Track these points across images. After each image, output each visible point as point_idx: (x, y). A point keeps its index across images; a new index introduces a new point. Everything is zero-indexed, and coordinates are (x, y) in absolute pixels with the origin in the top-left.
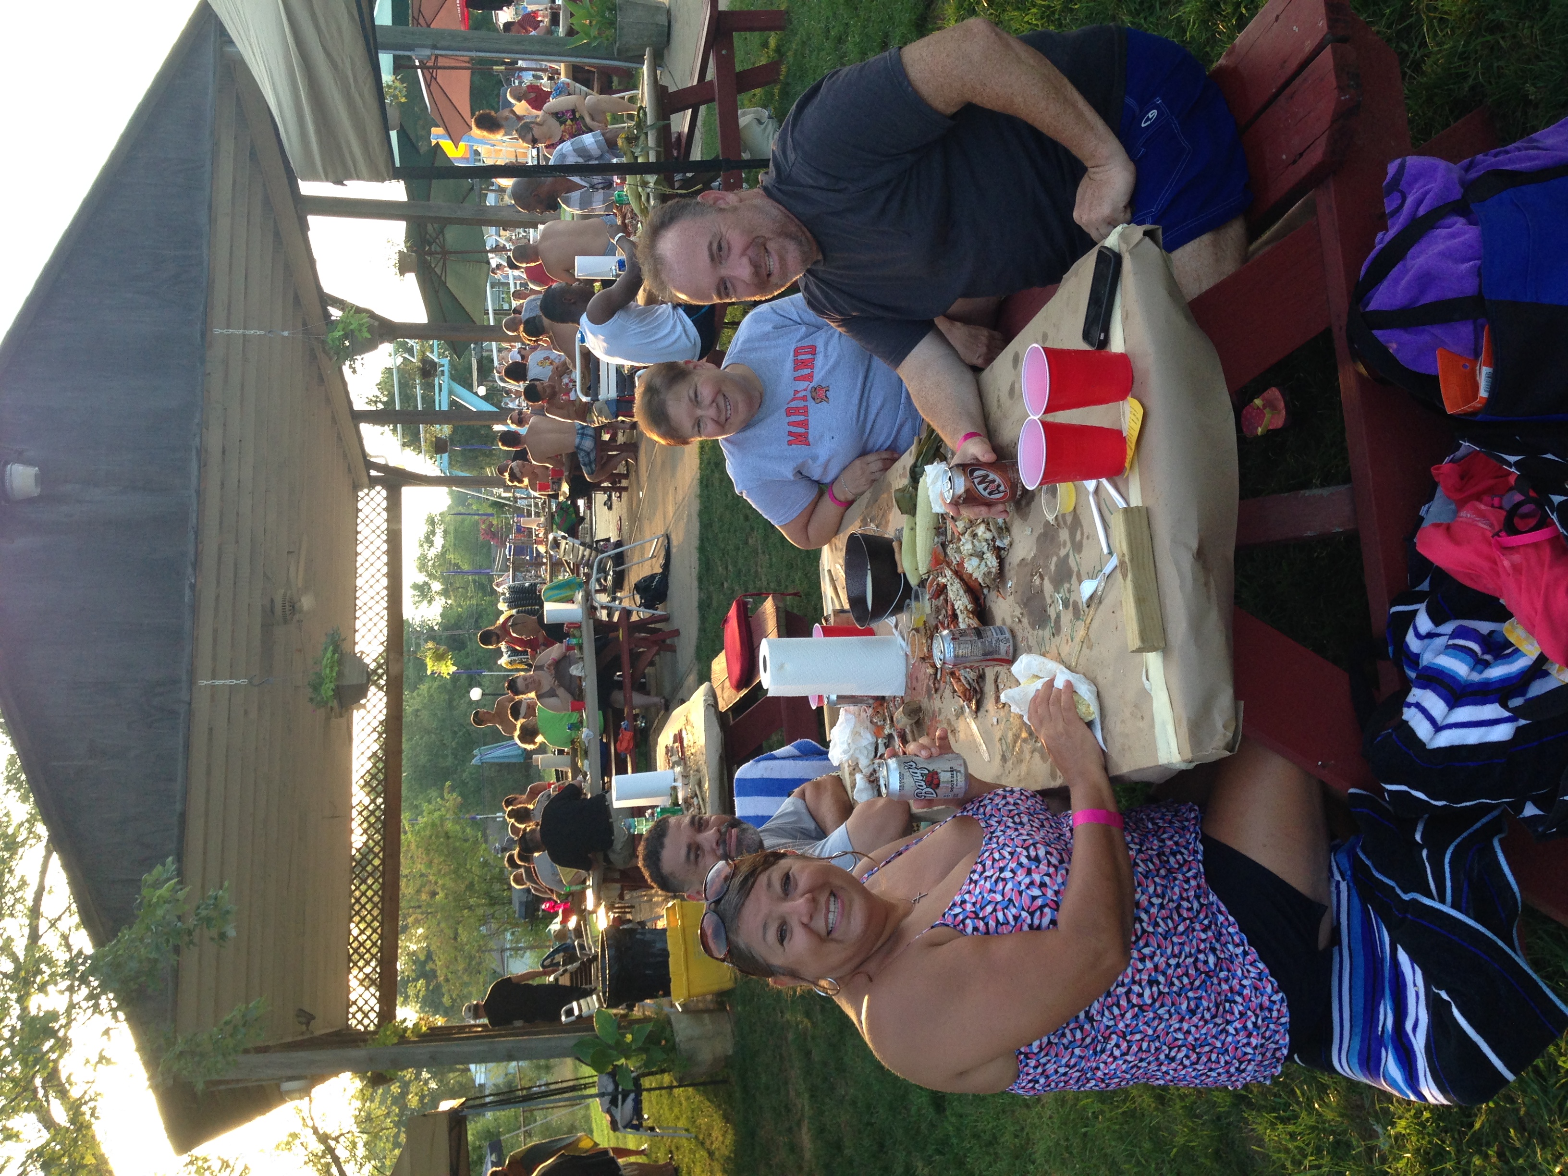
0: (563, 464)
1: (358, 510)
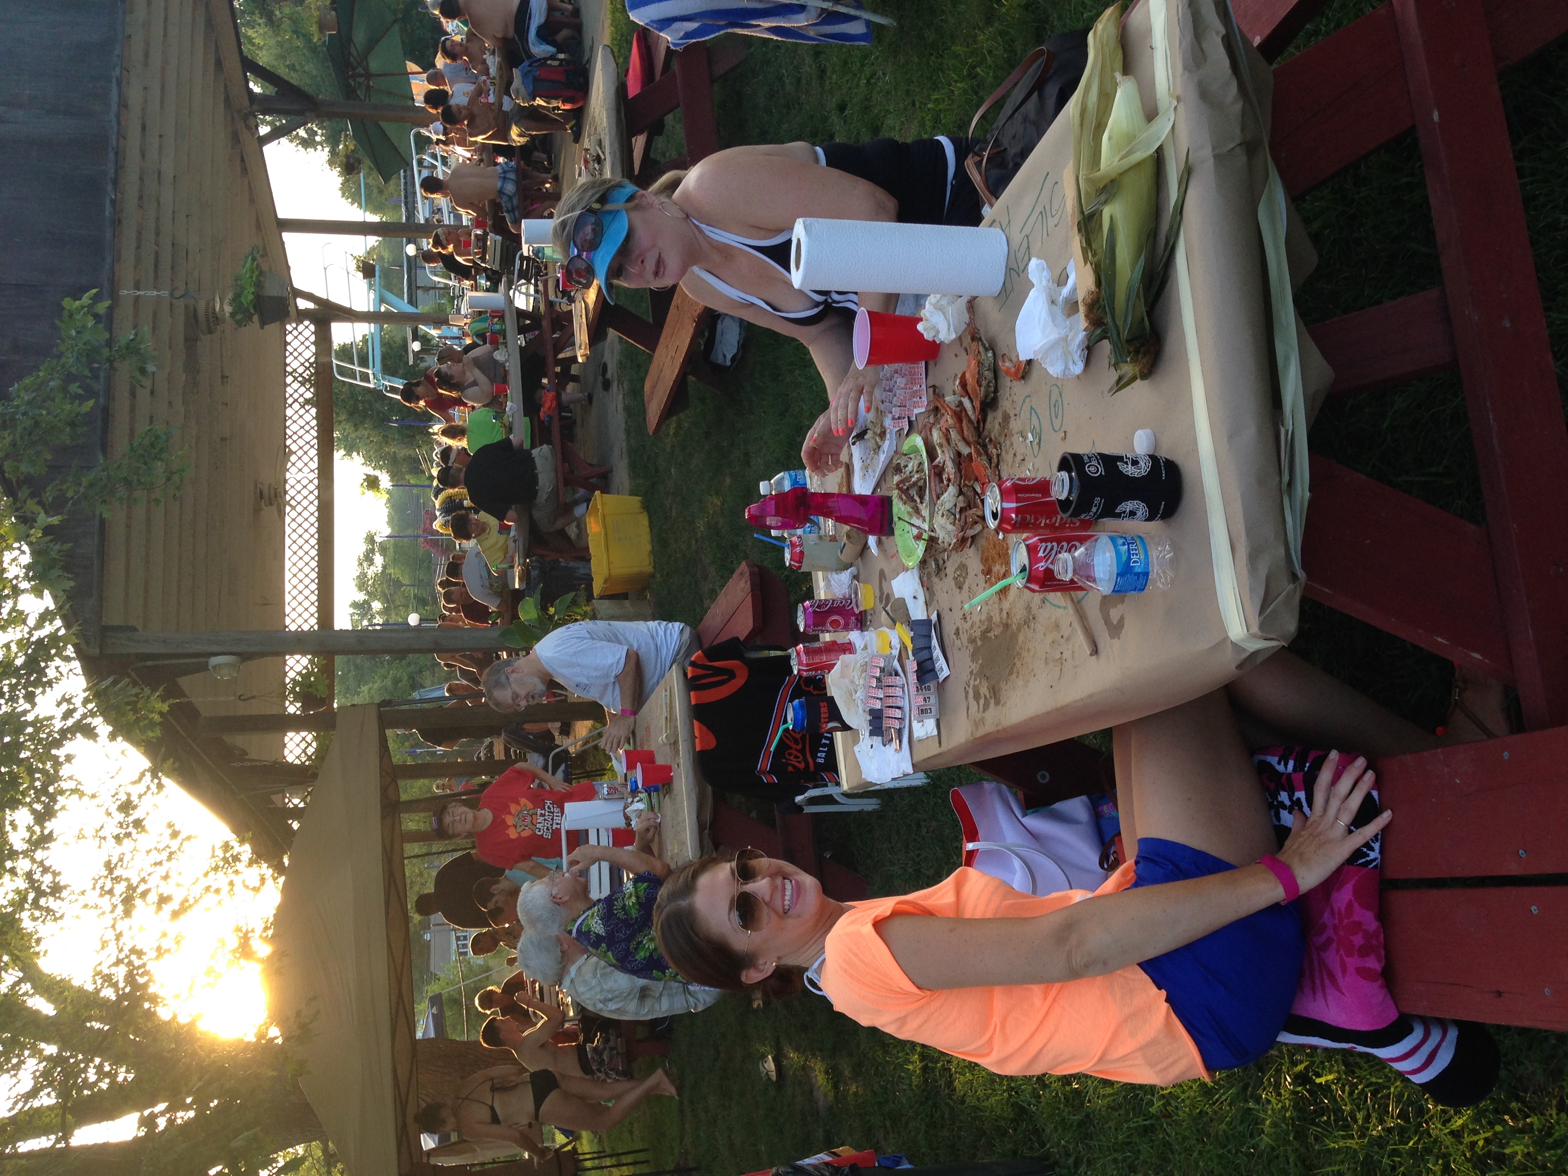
0: (487, 214)
1: (286, 344)
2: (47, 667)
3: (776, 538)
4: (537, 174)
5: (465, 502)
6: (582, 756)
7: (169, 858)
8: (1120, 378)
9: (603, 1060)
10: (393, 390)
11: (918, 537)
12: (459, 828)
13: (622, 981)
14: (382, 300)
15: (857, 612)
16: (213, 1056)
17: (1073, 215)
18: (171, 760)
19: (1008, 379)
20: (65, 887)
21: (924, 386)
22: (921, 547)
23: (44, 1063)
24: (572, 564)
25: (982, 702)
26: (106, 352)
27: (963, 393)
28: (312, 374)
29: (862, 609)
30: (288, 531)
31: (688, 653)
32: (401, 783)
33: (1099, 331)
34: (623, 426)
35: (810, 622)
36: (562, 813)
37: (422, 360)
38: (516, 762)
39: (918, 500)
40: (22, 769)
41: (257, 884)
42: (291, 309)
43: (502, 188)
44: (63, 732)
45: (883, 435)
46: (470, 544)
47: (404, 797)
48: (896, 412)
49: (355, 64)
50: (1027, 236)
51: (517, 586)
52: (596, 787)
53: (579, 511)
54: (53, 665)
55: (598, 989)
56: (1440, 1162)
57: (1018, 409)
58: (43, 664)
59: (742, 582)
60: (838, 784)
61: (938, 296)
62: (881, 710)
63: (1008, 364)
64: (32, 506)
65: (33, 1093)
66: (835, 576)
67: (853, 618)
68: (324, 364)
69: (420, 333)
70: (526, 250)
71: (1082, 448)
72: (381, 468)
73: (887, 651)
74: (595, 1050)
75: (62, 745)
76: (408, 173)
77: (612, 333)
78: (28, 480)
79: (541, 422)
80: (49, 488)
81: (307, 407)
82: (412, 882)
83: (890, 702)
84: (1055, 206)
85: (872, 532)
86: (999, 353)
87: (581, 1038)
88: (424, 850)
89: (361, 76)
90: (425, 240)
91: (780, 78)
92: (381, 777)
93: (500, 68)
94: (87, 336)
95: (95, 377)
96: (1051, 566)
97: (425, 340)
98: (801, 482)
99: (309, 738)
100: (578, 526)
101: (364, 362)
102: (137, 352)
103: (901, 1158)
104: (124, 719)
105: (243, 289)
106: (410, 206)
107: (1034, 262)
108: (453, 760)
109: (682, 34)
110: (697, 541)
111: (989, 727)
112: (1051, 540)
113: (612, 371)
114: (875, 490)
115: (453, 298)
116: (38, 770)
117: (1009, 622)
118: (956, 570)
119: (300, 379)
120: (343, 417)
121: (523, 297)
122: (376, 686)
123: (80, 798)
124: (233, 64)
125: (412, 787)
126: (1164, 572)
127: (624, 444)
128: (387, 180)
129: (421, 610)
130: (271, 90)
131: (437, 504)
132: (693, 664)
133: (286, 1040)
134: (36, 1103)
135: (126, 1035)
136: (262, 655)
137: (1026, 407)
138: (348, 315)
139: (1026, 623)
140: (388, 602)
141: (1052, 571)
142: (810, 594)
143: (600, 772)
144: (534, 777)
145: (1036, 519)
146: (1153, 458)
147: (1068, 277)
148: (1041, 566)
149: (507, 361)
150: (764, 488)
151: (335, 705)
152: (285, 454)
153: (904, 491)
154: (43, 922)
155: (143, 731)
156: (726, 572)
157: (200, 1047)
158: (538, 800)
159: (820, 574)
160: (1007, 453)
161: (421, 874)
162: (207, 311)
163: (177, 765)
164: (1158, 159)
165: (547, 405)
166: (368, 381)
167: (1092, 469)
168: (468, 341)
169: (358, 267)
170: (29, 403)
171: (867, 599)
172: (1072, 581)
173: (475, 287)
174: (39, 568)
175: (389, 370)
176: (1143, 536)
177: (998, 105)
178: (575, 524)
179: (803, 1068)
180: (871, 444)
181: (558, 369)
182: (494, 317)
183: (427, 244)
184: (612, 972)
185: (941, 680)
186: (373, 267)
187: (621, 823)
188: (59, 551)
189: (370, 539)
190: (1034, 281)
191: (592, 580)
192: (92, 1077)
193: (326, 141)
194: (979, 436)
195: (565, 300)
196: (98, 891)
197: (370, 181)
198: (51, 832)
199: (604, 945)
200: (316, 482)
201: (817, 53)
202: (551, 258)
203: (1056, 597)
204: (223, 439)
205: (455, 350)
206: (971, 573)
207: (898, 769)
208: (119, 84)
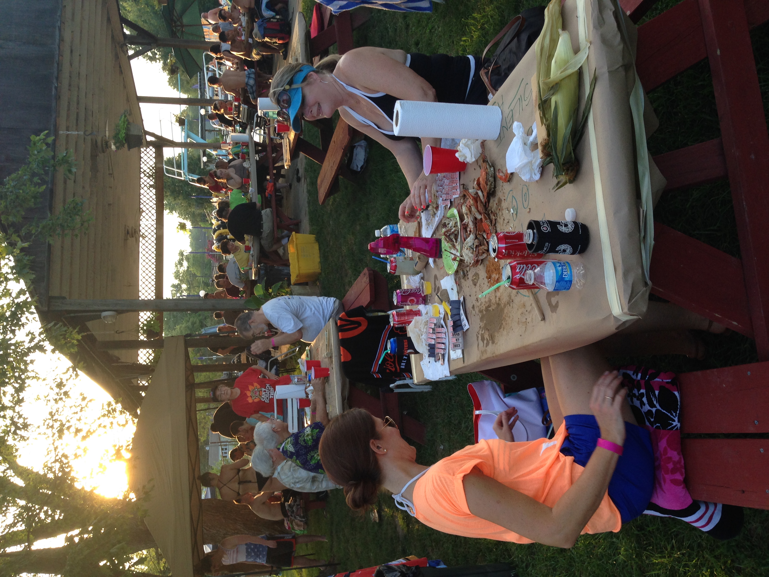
1: (141, 158)
2: (21, 317)
3: (383, 258)
4: (265, 75)
5: (228, 236)
6: (284, 362)
7: (81, 410)
8: (558, 183)
9: (293, 511)
10: (193, 181)
11: (454, 259)
12: (224, 397)
13: (303, 473)
14: (188, 136)
15: (423, 295)
16: (102, 507)
17: (536, 99)
18: (82, 362)
19: (501, 182)
20: (30, 425)
21: (458, 184)
22: (456, 264)
23: (19, 509)
24: (280, 268)
25: (485, 342)
26: (52, 162)
27: (478, 188)
28: (153, 173)
29: (425, 294)
30: (141, 250)
31: (338, 313)
32: (195, 374)
33: (548, 159)
34: (307, 200)
35: (400, 300)
36: (275, 390)
37: (208, 166)
38: (252, 365)
39: (455, 241)
40: (9, 367)
41: (124, 423)
42: (144, 141)
43: (248, 82)
44: (29, 349)
45: (437, 208)
46: (230, 257)
47: (197, 381)
48: (444, 196)
49: (176, 20)
50: (512, 110)
51: (253, 278)
52: (291, 378)
53: (284, 241)
54: (24, 316)
55: (292, 477)
56: (709, 570)
57: (506, 197)
58: (19, 316)
59: (365, 278)
60: (412, 378)
61: (466, 140)
62: (434, 345)
63: (501, 174)
64: (15, 238)
65: (14, 524)
66: (412, 277)
67: (421, 299)
68: (159, 168)
69: (207, 153)
70: (260, 113)
71: (538, 218)
72: (187, 219)
73: (438, 315)
74: (289, 505)
75: (29, 355)
76: (202, 74)
77: (302, 154)
78: (13, 225)
79: (266, 198)
80: (24, 229)
81: (151, 189)
82: (200, 422)
83: (439, 341)
84: (526, 96)
85: (431, 256)
86: (497, 168)
87: (283, 499)
88: (206, 407)
89: (179, 26)
90: (209, 108)
91: (386, 29)
92: (186, 371)
93: (248, 23)
94: (42, 154)
95: (46, 173)
96: (523, 277)
97: (209, 156)
98: (396, 230)
99: (150, 351)
100: (284, 249)
101: (179, 167)
102: (67, 162)
103: (440, 561)
104: (59, 343)
105: (120, 131)
106: (202, 90)
107: (515, 124)
108: (221, 363)
109: (338, 7)
110: (342, 257)
111: (488, 355)
112: (523, 263)
113: (301, 172)
114: (433, 235)
115: (223, 136)
116: (17, 368)
117: (500, 303)
118: (473, 276)
119: (147, 175)
120: (168, 194)
121: (258, 136)
122: (183, 326)
123: (38, 380)
124: (116, 19)
125: (201, 376)
126: (580, 281)
127: (307, 209)
128: (191, 77)
129: (206, 289)
130: (135, 33)
131: (214, 237)
132: (340, 319)
133: (138, 500)
134: (15, 529)
135: (60, 496)
136: (127, 311)
137: (510, 196)
138: (172, 144)
139: (509, 303)
140: (190, 285)
141: (523, 279)
142: (398, 285)
143: (293, 370)
144: (261, 372)
145: (515, 252)
146: (575, 223)
147: (532, 131)
148: (518, 276)
149: (250, 167)
150: (377, 233)
151: (163, 335)
152: (140, 212)
153: (448, 236)
154: (19, 441)
155: (68, 348)
156: (357, 273)
157: (96, 503)
158: (262, 384)
159: (404, 276)
160: (500, 218)
161: (205, 418)
162: (102, 142)
163: (85, 365)
164: (580, 73)
165: (269, 189)
166: (181, 176)
167: (545, 229)
168: (231, 157)
169: (177, 120)
170: (14, 187)
171: (428, 289)
172: (533, 284)
173: (234, 131)
174: (18, 269)
175: (191, 171)
176: (569, 262)
177: (496, 44)
178: (282, 248)
179: (392, 516)
180: (431, 212)
181: (275, 172)
182: (243, 146)
183: (211, 110)
184: (298, 469)
185: (465, 330)
186: (184, 120)
187: (304, 396)
188: (28, 260)
189: (181, 254)
190: (516, 133)
191: (290, 275)
192: (42, 516)
193: (162, 58)
194: (486, 210)
195: (278, 137)
196: (46, 426)
197: (183, 77)
198: (23, 398)
199: (294, 457)
200: (155, 226)
201: (405, 16)
202: (272, 117)
203: (524, 292)
204: (109, 205)
205: (224, 162)
206: (481, 278)
207: (442, 374)
208: (60, 30)
